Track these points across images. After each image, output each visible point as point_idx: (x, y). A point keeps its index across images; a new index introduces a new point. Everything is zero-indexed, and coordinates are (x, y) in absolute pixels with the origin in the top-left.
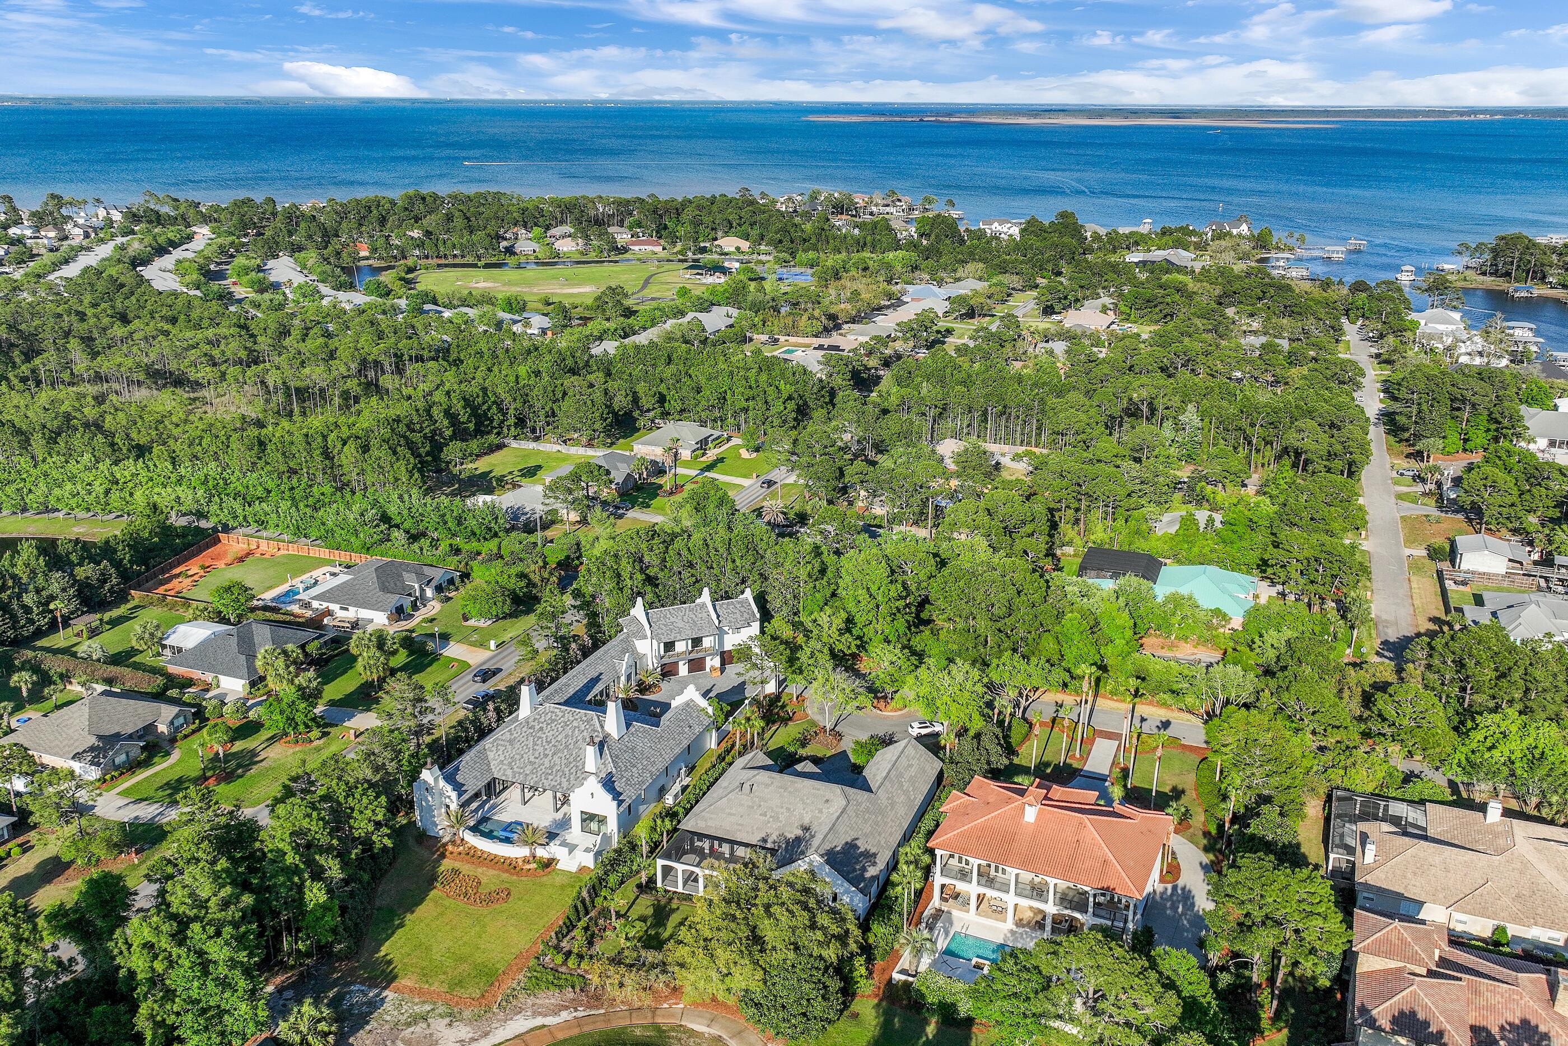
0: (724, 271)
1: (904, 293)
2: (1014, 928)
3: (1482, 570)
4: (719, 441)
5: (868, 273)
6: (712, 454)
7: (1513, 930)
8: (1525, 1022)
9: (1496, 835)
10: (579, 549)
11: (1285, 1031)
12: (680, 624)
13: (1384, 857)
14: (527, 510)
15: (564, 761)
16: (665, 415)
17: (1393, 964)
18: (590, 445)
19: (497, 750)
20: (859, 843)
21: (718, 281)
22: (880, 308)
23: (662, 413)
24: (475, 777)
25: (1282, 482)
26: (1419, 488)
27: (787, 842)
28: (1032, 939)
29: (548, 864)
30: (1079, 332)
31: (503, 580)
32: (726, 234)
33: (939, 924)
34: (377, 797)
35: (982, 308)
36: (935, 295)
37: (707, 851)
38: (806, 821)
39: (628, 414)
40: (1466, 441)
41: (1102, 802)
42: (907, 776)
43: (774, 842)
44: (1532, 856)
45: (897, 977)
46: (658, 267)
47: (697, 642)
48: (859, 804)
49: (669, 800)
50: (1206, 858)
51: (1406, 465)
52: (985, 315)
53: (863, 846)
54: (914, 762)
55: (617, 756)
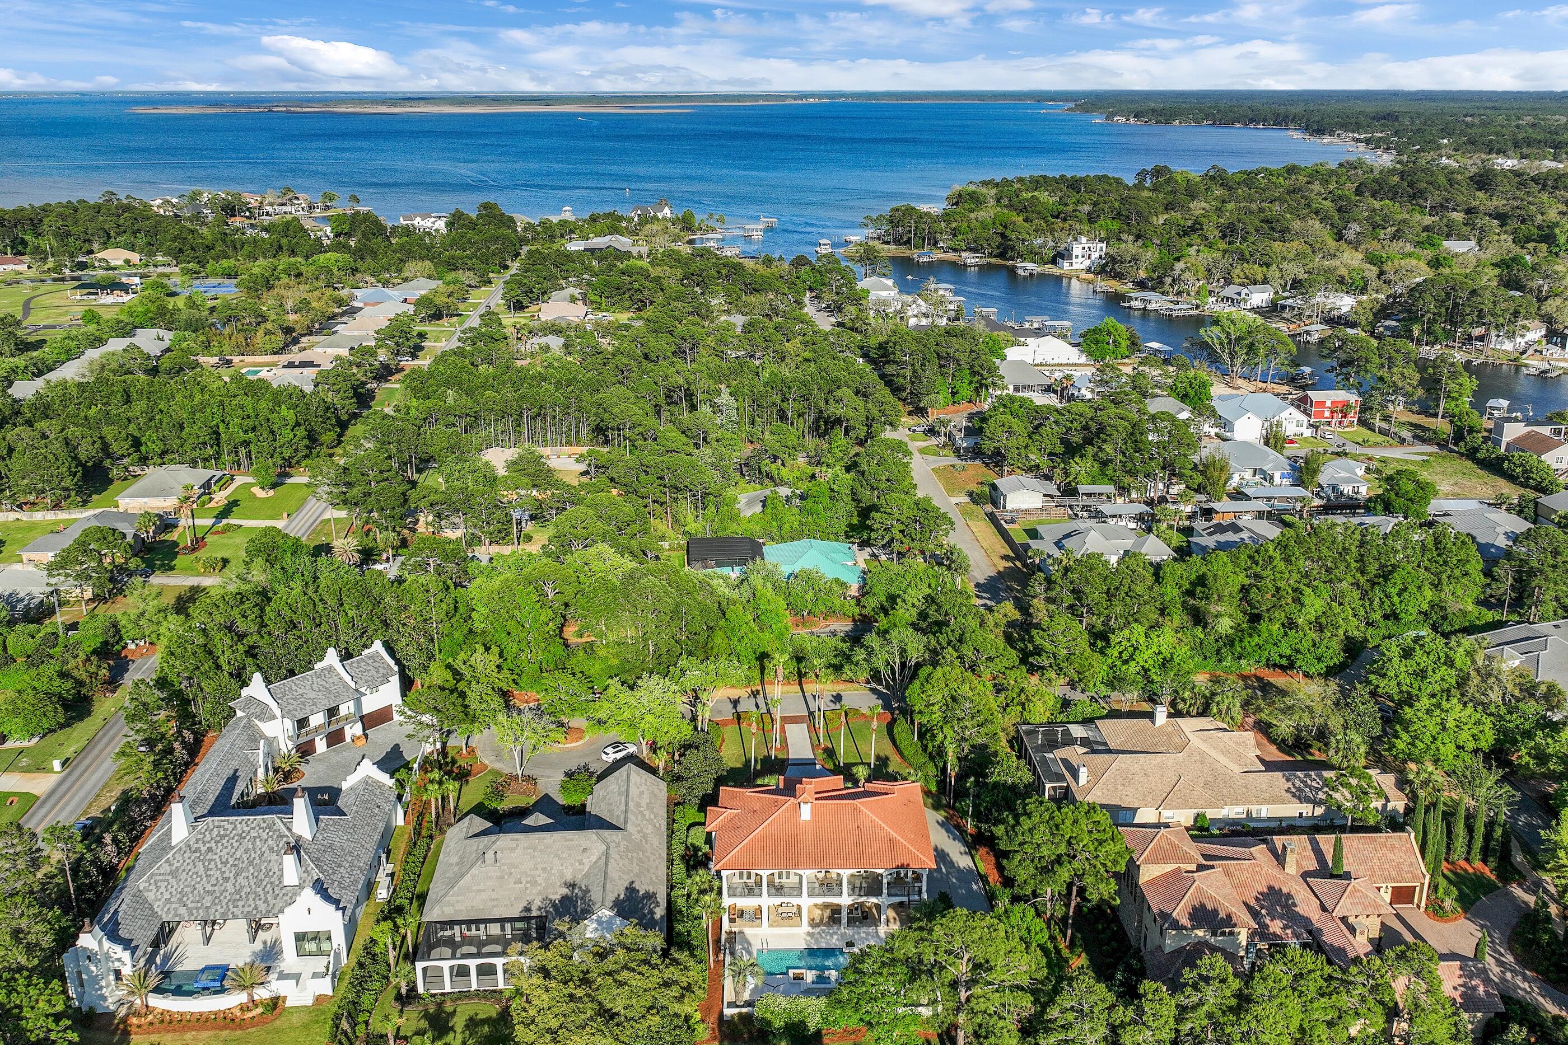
0: (125, 288)
1: (353, 298)
2: (810, 929)
3: (1024, 507)
4: (224, 482)
5: (302, 279)
6: (220, 497)
7: (1211, 813)
8: (1271, 888)
9: (1169, 736)
10: (118, 631)
11: (1084, 955)
12: (312, 695)
13: (1096, 777)
14: (22, 595)
15: (252, 881)
16: (144, 461)
17: (1169, 868)
18: (56, 506)
19: (158, 888)
20: (636, 886)
21: (120, 300)
22: (333, 317)
23: (140, 459)
24: (141, 927)
25: (837, 451)
26: (934, 441)
27: (554, 905)
28: (831, 935)
29: (275, 1003)
30: (564, 325)
31: (42, 685)
32: (105, 246)
33: (738, 947)
34: (47, 983)
35: (449, 308)
36: (390, 298)
37: (458, 939)
38: (569, 878)
39: (98, 465)
40: (953, 394)
41: (850, 785)
42: (644, 804)
43: (540, 909)
44: (1204, 747)
45: (728, 1012)
46: (34, 289)
47: (332, 712)
48: (618, 845)
49: (382, 893)
50: (940, 816)
51: (912, 423)
52: (452, 316)
53: (642, 889)
54: (643, 788)
55: (318, 859)
